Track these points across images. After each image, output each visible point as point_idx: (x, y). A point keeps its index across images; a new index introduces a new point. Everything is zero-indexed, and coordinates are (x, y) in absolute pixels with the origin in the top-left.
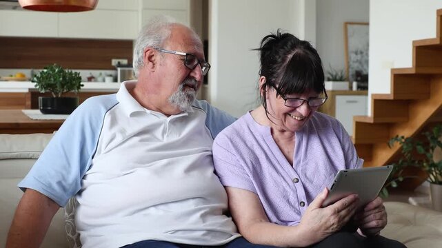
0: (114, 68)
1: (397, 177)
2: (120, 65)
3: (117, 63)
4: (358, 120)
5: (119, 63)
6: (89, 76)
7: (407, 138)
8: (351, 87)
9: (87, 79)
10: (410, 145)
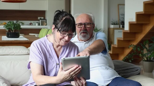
0: (39, 20)
1: (131, 59)
2: (41, 19)
3: (40, 18)
4: (118, 39)
5: (41, 18)
6: (30, 23)
7: (135, 45)
8: (120, 27)
9: (29, 24)
10: (135, 48)
